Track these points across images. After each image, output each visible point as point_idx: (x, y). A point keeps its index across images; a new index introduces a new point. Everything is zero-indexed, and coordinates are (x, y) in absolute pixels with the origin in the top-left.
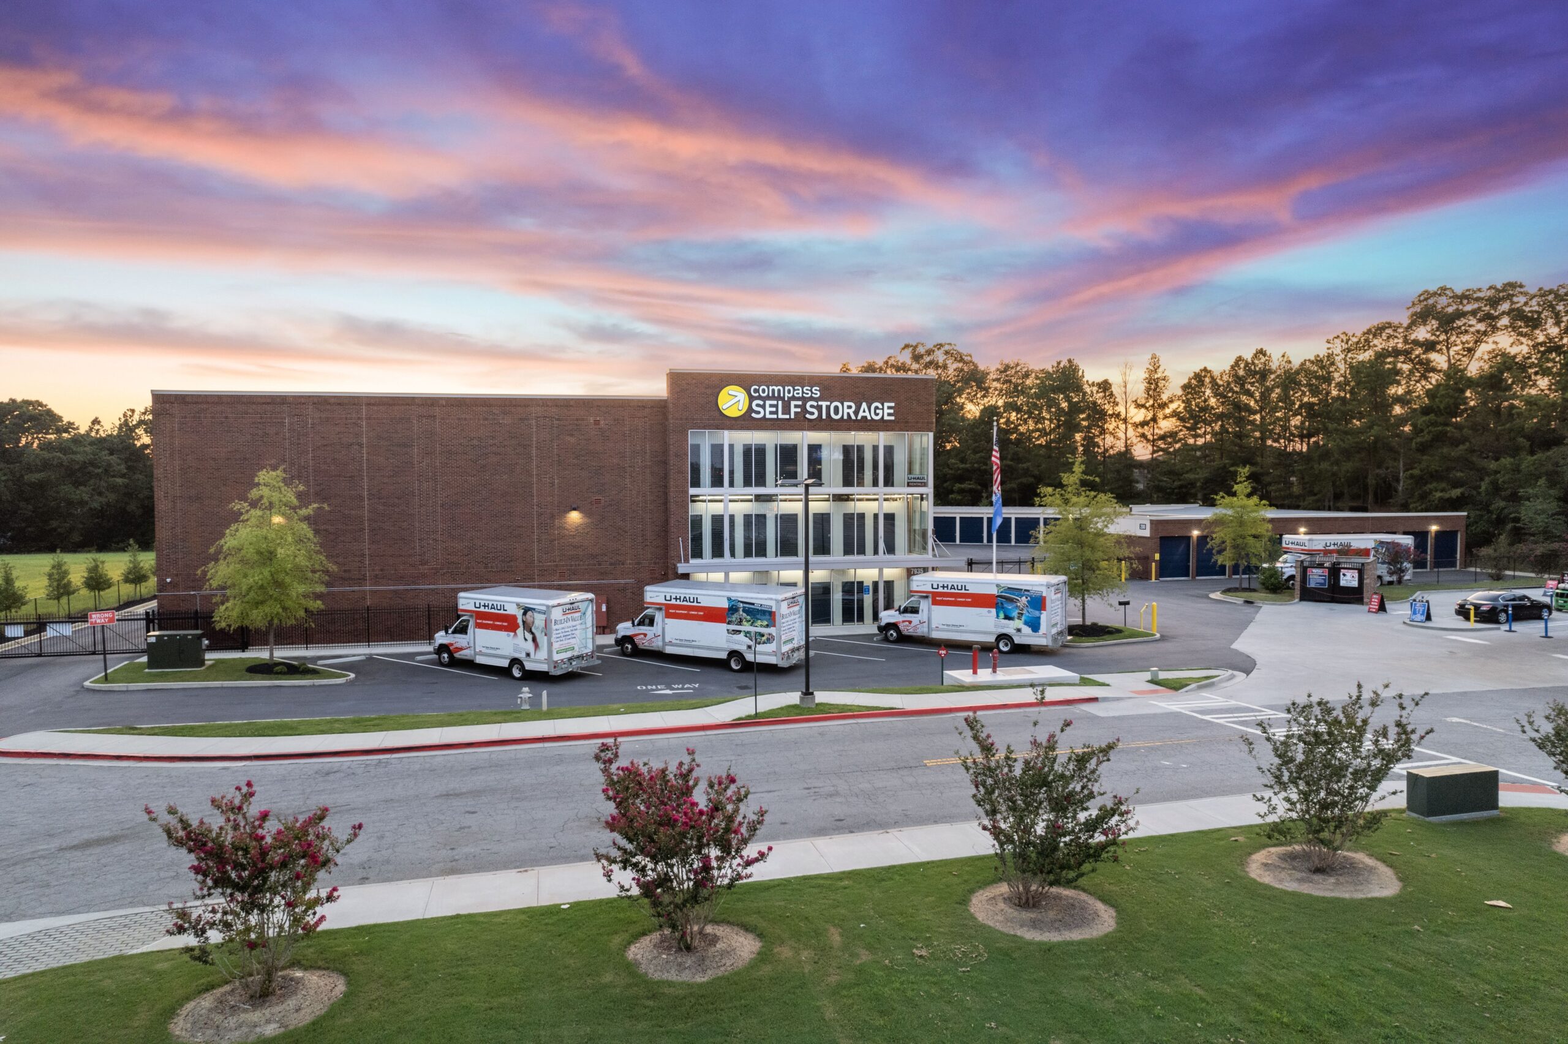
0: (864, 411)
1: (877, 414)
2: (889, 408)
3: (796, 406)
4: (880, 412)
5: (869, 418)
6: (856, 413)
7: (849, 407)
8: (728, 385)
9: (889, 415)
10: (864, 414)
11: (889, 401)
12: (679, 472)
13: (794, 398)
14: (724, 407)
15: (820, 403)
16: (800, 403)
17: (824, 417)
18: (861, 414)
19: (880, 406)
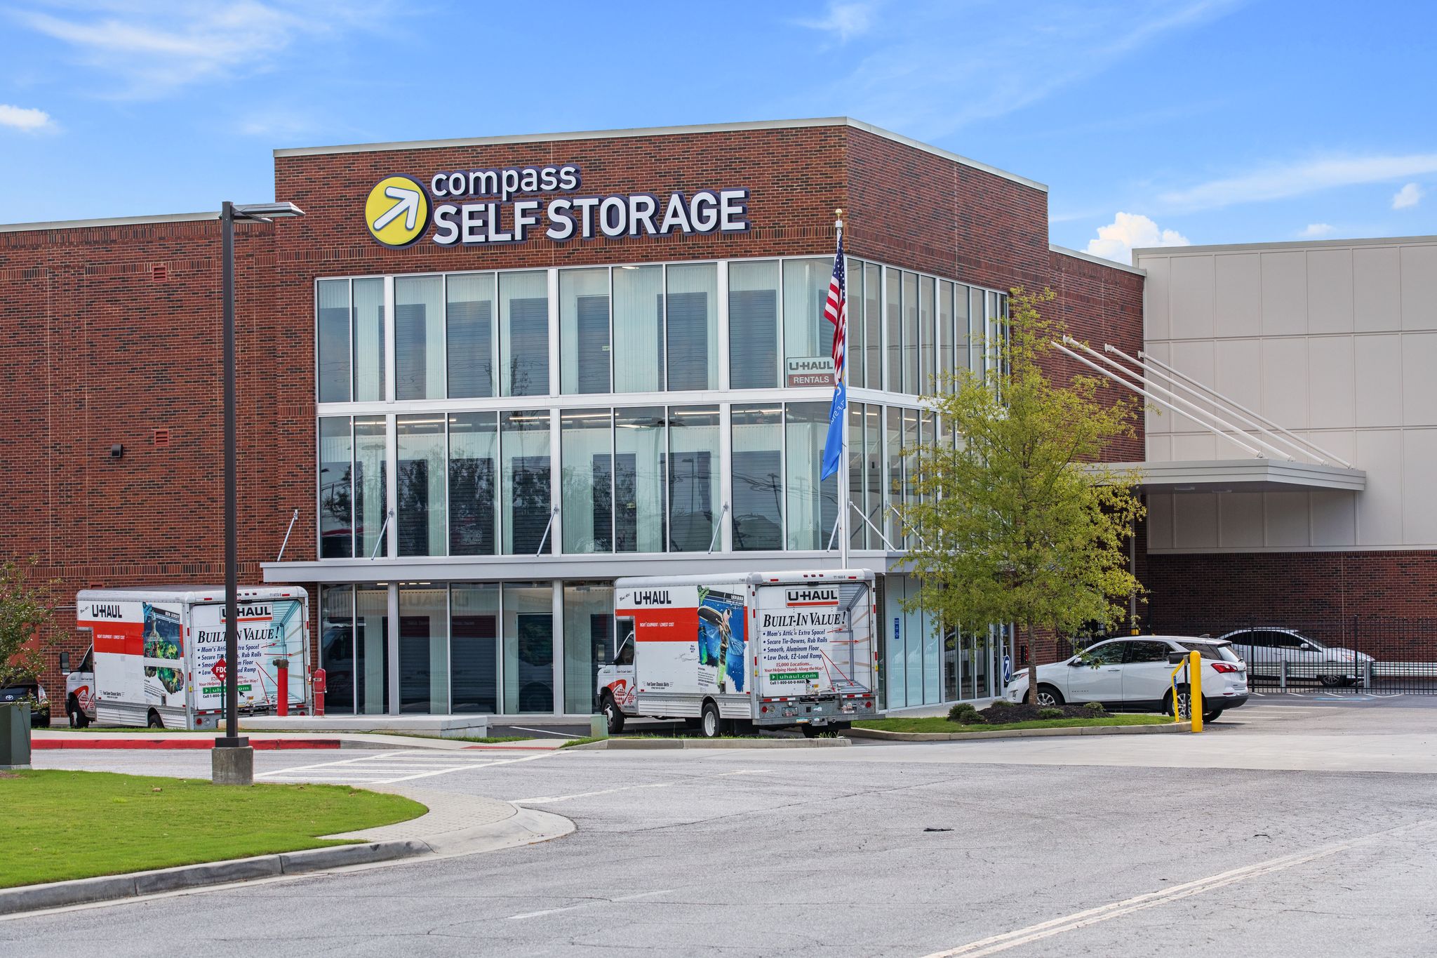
0: (675, 214)
1: (702, 219)
2: (731, 202)
3: (525, 213)
4: (711, 213)
5: (686, 229)
6: (657, 218)
7: (641, 207)
8: (387, 176)
9: (731, 218)
10: (675, 221)
11: (729, 188)
12: (295, 370)
13: (520, 195)
14: (378, 226)
15: (577, 202)
16: (534, 205)
17: (586, 232)
18: (668, 220)
19: (712, 201)
